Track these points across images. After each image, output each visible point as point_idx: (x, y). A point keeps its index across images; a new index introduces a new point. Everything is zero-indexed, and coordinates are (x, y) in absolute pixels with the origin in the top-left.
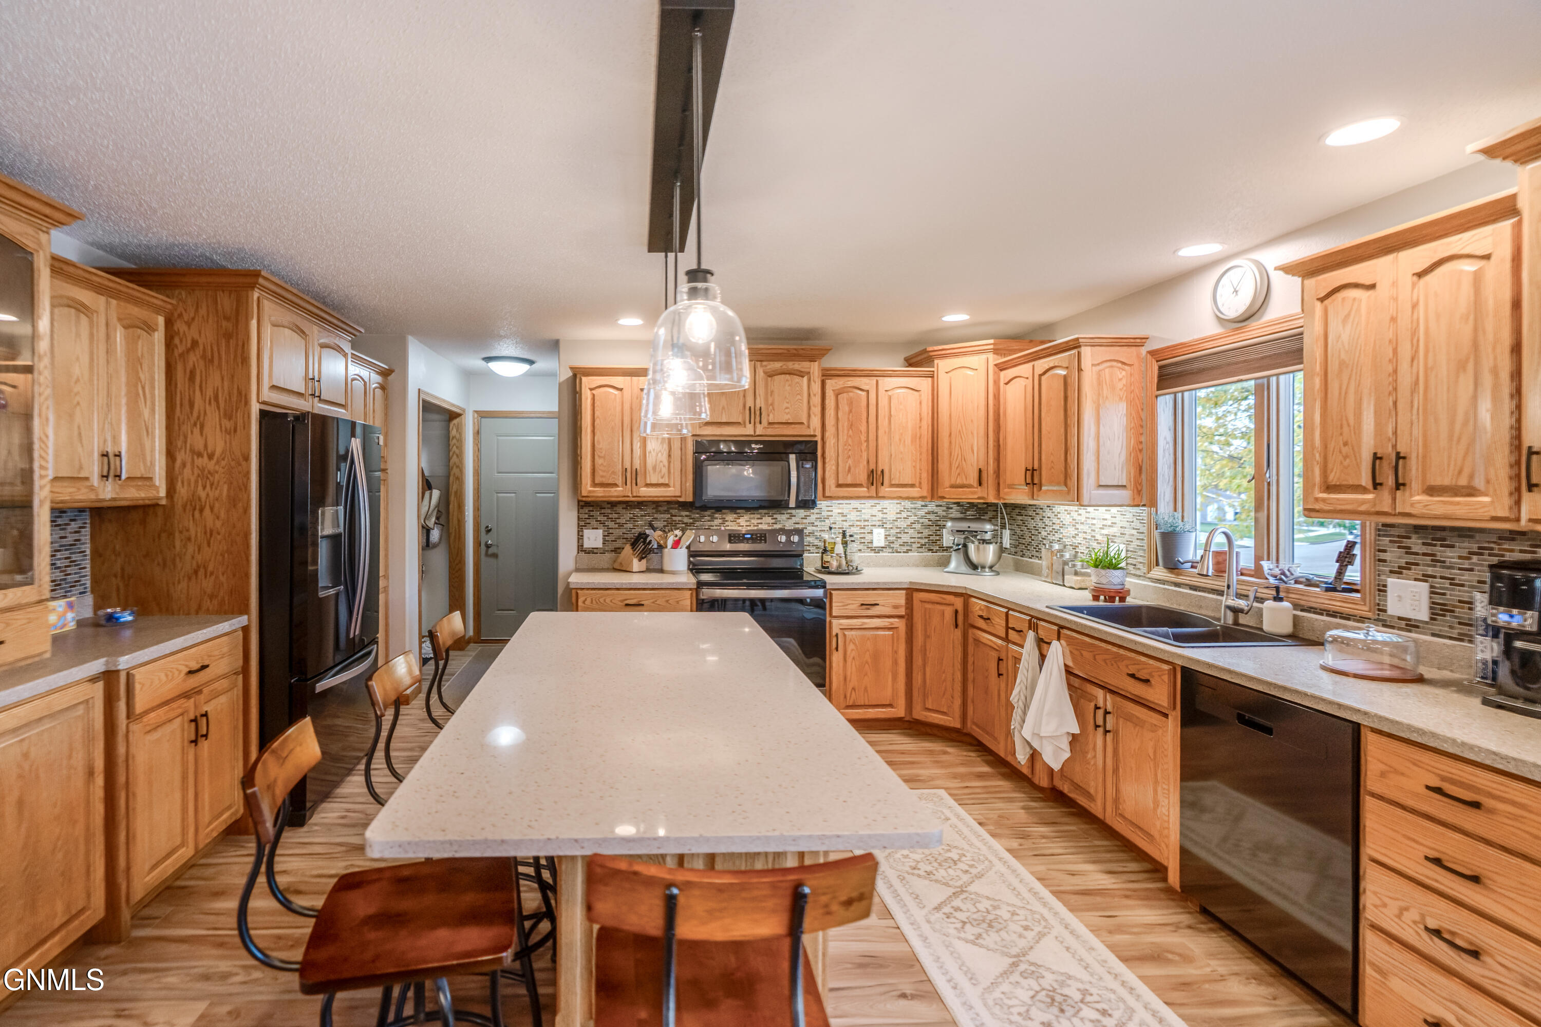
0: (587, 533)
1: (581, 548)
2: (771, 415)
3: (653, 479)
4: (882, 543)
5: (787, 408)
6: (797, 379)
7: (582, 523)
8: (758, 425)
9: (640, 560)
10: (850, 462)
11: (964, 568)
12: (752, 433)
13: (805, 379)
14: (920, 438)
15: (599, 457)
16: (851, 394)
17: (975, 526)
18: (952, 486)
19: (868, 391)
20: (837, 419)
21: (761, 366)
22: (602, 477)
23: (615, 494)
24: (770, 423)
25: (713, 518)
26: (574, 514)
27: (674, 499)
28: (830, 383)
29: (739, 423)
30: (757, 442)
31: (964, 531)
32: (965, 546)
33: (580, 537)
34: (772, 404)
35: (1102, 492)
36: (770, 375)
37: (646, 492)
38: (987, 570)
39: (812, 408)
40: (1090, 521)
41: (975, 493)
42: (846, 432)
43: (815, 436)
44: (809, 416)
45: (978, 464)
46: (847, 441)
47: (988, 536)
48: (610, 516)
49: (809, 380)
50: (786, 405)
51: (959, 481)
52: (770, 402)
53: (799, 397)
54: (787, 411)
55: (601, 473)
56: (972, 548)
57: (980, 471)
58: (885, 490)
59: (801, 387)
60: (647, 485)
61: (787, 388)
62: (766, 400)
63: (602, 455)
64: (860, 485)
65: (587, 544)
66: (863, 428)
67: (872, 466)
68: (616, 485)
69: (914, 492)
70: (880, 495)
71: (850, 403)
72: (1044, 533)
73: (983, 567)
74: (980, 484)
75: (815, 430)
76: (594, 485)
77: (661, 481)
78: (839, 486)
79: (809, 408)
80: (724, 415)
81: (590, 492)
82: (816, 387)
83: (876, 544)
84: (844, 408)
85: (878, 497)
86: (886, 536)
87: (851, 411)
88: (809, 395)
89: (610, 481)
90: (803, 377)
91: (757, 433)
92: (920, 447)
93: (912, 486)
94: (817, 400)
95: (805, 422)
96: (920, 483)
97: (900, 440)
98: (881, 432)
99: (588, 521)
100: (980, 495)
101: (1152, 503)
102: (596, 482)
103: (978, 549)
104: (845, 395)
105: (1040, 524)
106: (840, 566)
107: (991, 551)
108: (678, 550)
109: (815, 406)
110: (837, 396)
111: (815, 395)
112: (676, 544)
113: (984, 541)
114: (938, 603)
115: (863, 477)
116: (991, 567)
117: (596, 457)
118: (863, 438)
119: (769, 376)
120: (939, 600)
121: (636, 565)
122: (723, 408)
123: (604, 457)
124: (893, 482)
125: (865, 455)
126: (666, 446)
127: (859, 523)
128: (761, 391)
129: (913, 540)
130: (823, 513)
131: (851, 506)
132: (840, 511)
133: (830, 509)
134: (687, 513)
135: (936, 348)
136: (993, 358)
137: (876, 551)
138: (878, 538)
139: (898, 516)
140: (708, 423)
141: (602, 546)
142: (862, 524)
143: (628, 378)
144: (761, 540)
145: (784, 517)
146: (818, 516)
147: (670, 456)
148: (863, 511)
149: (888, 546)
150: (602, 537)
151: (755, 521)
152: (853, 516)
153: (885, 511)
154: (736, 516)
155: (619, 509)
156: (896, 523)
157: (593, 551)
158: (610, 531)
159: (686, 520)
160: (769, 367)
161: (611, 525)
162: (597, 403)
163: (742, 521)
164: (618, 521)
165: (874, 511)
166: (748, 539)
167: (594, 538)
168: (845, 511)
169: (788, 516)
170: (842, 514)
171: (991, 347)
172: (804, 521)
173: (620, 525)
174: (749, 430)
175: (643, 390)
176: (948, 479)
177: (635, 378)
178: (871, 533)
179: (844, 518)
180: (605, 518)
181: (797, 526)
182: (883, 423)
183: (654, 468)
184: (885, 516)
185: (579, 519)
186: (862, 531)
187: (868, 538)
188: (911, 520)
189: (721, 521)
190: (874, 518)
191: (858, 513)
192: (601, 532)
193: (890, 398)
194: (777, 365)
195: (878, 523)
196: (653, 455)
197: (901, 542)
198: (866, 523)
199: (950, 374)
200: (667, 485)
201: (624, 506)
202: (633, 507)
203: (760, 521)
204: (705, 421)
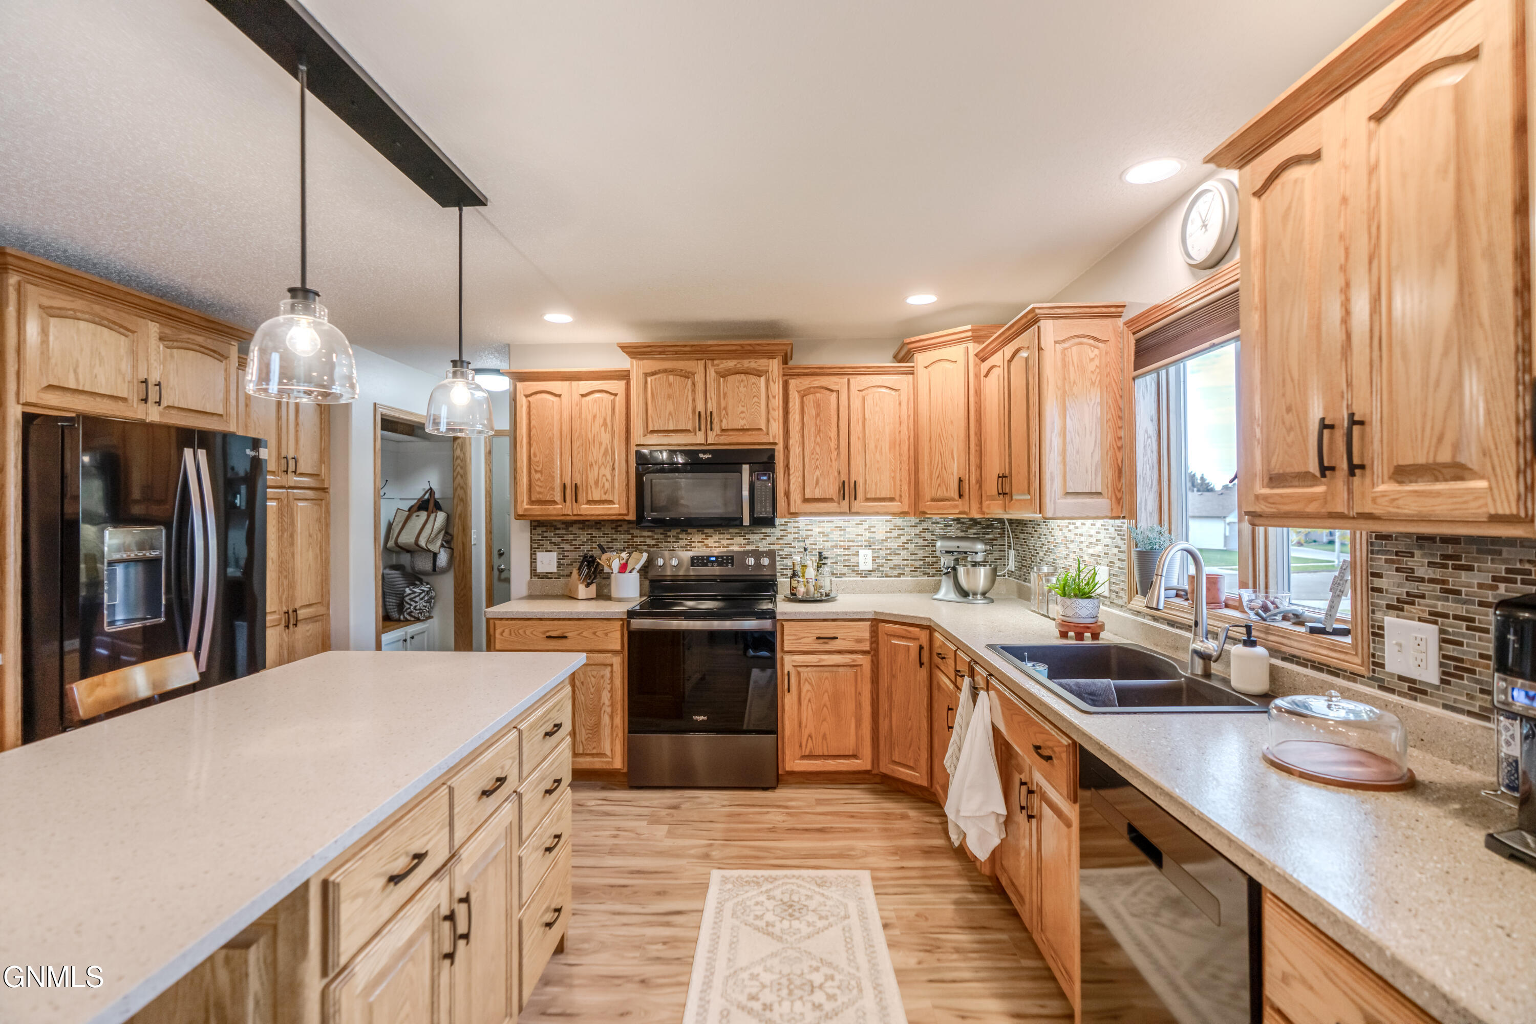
0: (540, 556)
1: (534, 573)
2: (724, 421)
3: (596, 495)
4: (870, 566)
5: (742, 412)
6: (753, 379)
7: (535, 545)
8: (709, 432)
9: (588, 585)
10: (818, 472)
11: (953, 596)
12: (703, 441)
13: (763, 379)
14: (898, 443)
15: (536, 471)
16: (818, 395)
17: (964, 545)
18: (935, 500)
19: (838, 392)
20: (803, 424)
21: (713, 365)
22: (540, 493)
23: (556, 512)
24: (722, 431)
26: (526, 536)
27: (620, 517)
28: (793, 383)
29: (688, 431)
31: (952, 552)
32: (954, 569)
33: (533, 561)
34: (725, 409)
35: (1070, 500)
37: (586, 510)
38: (979, 597)
39: (771, 411)
40: (1079, 539)
41: (958, 507)
42: (813, 438)
43: (775, 444)
44: (768, 421)
45: (958, 473)
46: (814, 448)
47: (979, 558)
48: (565, 537)
49: (767, 381)
50: (741, 409)
51: (940, 494)
52: (722, 406)
53: (756, 399)
54: (742, 415)
55: (538, 489)
56: (961, 570)
57: (959, 480)
58: (858, 505)
59: (759, 388)
60: (589, 502)
61: (743, 389)
62: (718, 403)
63: (539, 468)
64: (830, 500)
65: (540, 569)
66: (833, 434)
67: (844, 477)
68: (556, 503)
69: (895, 506)
70: (853, 510)
71: (818, 405)
72: (1041, 554)
73: (975, 594)
74: (961, 496)
75: (774, 437)
76: (532, 502)
77: (604, 498)
78: (806, 500)
79: (768, 412)
80: (671, 422)
81: (526, 510)
82: (777, 388)
83: (862, 567)
84: (811, 411)
85: (850, 512)
86: (875, 558)
87: (818, 415)
88: (768, 397)
89: (550, 499)
90: (760, 376)
91: (708, 442)
92: (900, 454)
93: (892, 499)
94: (777, 402)
95: (765, 427)
96: (901, 496)
97: (876, 447)
98: (852, 438)
99: (541, 543)
100: (963, 509)
101: (1132, 514)
102: (533, 499)
103: (968, 572)
104: (811, 396)
105: (1039, 544)
106: (807, 592)
107: (981, 576)
108: (627, 575)
109: (774, 409)
110: (802, 397)
111: (774, 397)
112: (624, 569)
113: (975, 564)
114: (903, 637)
115: (832, 490)
116: (983, 594)
118: (833, 445)
119: (723, 376)
120: (904, 633)
121: (583, 591)
122: (670, 414)
123: (540, 472)
124: (868, 496)
125: (835, 464)
126: (609, 458)
127: (842, 544)
128: (712, 393)
129: (905, 563)
130: (802, 533)
131: (834, 525)
132: (821, 530)
133: (810, 527)
134: (650, 534)
135: (913, 339)
136: (974, 348)
137: (865, 574)
138: (865, 560)
139: (888, 535)
140: (653, 432)
141: (555, 570)
142: (847, 544)
143: (568, 383)
144: (727, 564)
145: (757, 537)
146: (795, 536)
147: (613, 469)
148: (848, 530)
149: (877, 569)
150: (555, 560)
151: (725, 542)
152: (836, 536)
153: (873, 529)
154: (704, 536)
155: (574, 529)
156: (886, 544)
157: (546, 576)
158: (566, 554)
159: (649, 541)
160: (721, 366)
161: (566, 547)
162: (533, 411)
163: (711, 542)
164: (574, 542)
165: (860, 530)
166: (712, 562)
167: (548, 561)
168: (827, 530)
169: (762, 536)
170: (823, 534)
171: (970, 334)
172: (781, 541)
173: (577, 548)
174: (699, 438)
175: (583, 396)
176: (928, 491)
177: (574, 383)
178: (857, 554)
179: (825, 538)
180: (560, 540)
181: (772, 547)
182: (856, 428)
183: (597, 483)
184: (873, 535)
185: (532, 541)
186: (847, 552)
187: (854, 560)
188: (903, 539)
189: (687, 542)
190: (860, 538)
191: (842, 532)
192: (554, 554)
193: (864, 399)
194: (731, 364)
195: (865, 544)
196: (596, 468)
197: (891, 564)
198: (851, 544)
199: (929, 369)
200: (611, 502)
201: (581, 526)
202: (590, 527)
203: (730, 542)
204: (651, 428)
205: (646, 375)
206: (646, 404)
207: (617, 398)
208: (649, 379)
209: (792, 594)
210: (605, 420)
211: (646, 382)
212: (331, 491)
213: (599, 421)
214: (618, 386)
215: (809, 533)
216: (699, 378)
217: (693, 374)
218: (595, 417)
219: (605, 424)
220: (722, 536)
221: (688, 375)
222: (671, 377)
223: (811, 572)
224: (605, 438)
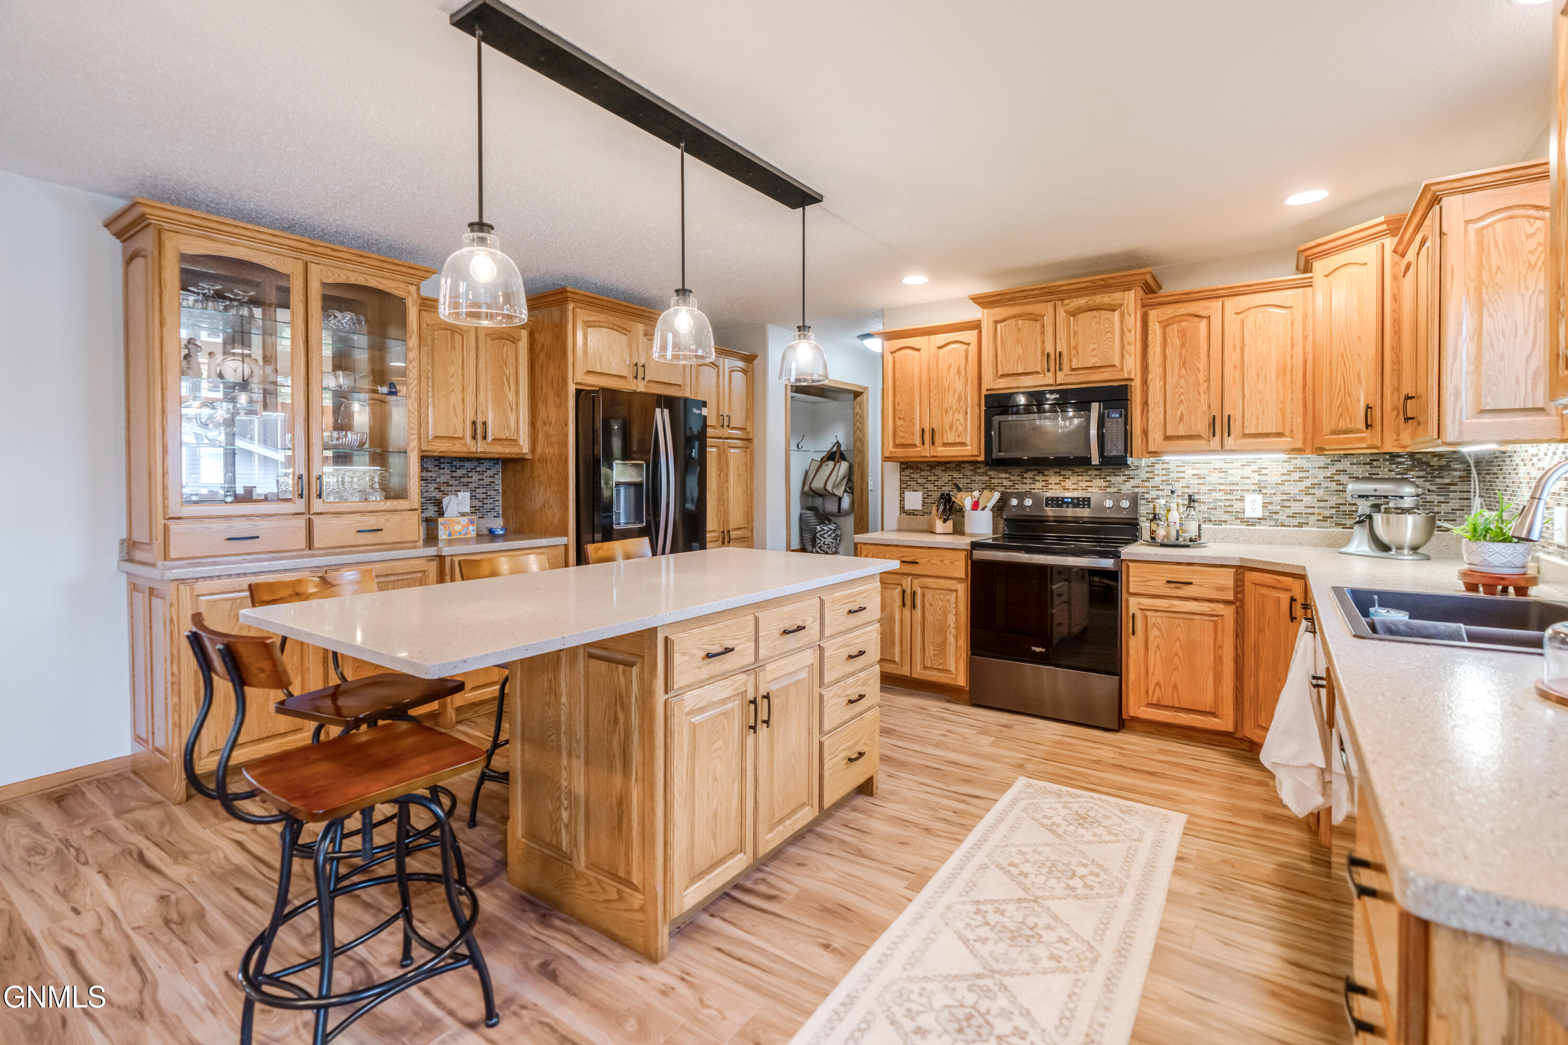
0: (908, 495)
1: (902, 510)
2: (1074, 360)
3: (951, 438)
4: (1259, 513)
5: (1093, 350)
6: (1106, 314)
7: (904, 486)
8: (1059, 373)
9: (945, 521)
10: (1182, 408)
11: (1367, 549)
12: (1052, 382)
13: (1117, 314)
14: (1292, 370)
15: (900, 418)
16: (1184, 324)
18: (1334, 432)
19: (1209, 317)
20: (1165, 356)
21: (1063, 305)
22: (902, 437)
23: (914, 454)
24: (1073, 370)
25: (1034, 481)
26: (897, 477)
27: (973, 459)
28: (1153, 314)
29: (1037, 373)
30: (1052, 392)
31: (1367, 496)
32: (1370, 517)
33: (902, 500)
34: (1075, 348)
35: (1488, 420)
36: (1074, 313)
37: (942, 452)
38: (1406, 551)
39: (1127, 346)
41: (1362, 440)
42: (1176, 371)
43: (1131, 380)
44: (1123, 356)
45: (1366, 399)
46: (1178, 382)
47: (1408, 503)
48: (930, 478)
49: (1122, 315)
50: (1092, 346)
51: (1342, 425)
52: (1073, 344)
53: (1109, 335)
54: (1094, 353)
55: (901, 434)
56: (1378, 518)
57: (1368, 407)
58: (1230, 442)
59: (1112, 324)
60: (944, 445)
61: (1095, 326)
62: (1069, 343)
63: (901, 416)
64: (1199, 437)
65: (908, 507)
66: (1202, 364)
67: (1216, 412)
68: (914, 445)
69: (1285, 442)
70: (1227, 447)
71: (1183, 334)
73: (1400, 548)
74: (1368, 426)
75: (1129, 373)
76: (896, 446)
77: (958, 440)
78: (1167, 438)
79: (1123, 347)
80: (1020, 365)
81: (891, 452)
82: (1133, 321)
83: (1248, 514)
84: (1175, 341)
85: (1222, 449)
86: (1265, 505)
87: (1183, 345)
88: (1122, 331)
89: (909, 442)
90: (1114, 311)
91: (1058, 382)
92: (1292, 382)
93: (1279, 435)
94: (1134, 336)
95: (1117, 363)
96: (1292, 431)
97: (1258, 375)
98: (1228, 369)
99: (909, 483)
100: (1369, 442)
102: (897, 443)
103: (1388, 521)
104: (1175, 326)
106: (1167, 536)
108: (978, 512)
109: (1129, 344)
110: (1164, 329)
111: (1130, 331)
112: (975, 506)
113: (1405, 511)
114: (1273, 588)
115: (1201, 427)
116: (1415, 549)
117: (897, 419)
118: (1202, 377)
119: (1073, 315)
120: (1273, 583)
121: (939, 526)
122: (1019, 357)
123: (903, 419)
124: (1247, 431)
125: (1204, 398)
126: (962, 403)
127: (1222, 487)
128: (1062, 334)
129: (1310, 510)
130: (1172, 475)
131: (1211, 466)
132: (1195, 472)
133: (1181, 469)
134: (1007, 476)
135: (1308, 245)
136: (1390, 243)
137: (1249, 522)
138: (1253, 506)
139: (1285, 478)
140: (1003, 376)
141: (920, 508)
142: (1229, 488)
143: (926, 337)
144: (1084, 505)
145: (1120, 479)
146: (1165, 478)
147: (966, 413)
148: (1230, 472)
149: (1270, 516)
150: (921, 499)
151: (1084, 484)
152: (1215, 478)
153: (1264, 471)
154: (1061, 478)
155: (938, 471)
156: (1282, 488)
157: (912, 513)
158: (930, 493)
159: (1006, 483)
160: (1072, 305)
161: (930, 487)
162: (898, 366)
163: (1068, 484)
164: (937, 483)
165: (1247, 472)
166: (1068, 503)
167: (914, 500)
168: (1202, 472)
169: (1125, 478)
170: (1198, 476)
171: (1384, 227)
172: (1146, 484)
173: (939, 488)
174: (1049, 379)
175: (940, 348)
176: (1327, 425)
177: (932, 337)
178: (1242, 499)
179: (1201, 481)
180: (925, 481)
181: (1136, 490)
182: (1232, 357)
183: (951, 427)
184: (1264, 478)
185: (901, 481)
186: (1228, 497)
187: (1237, 506)
188: (1307, 483)
189: (1044, 484)
190: (1247, 481)
191: (1222, 475)
192: (920, 494)
193: (1243, 322)
194: (1082, 302)
195: (1252, 487)
196: (950, 413)
197: (1289, 512)
198: (1234, 487)
199: (1331, 277)
200: (964, 444)
201: (943, 468)
202: (951, 469)
203: (1089, 484)
204: (1000, 373)
205: (996, 322)
206: (996, 350)
207: (971, 347)
208: (999, 326)
209: (1153, 538)
210: (959, 368)
211: (996, 330)
212: (755, 441)
213: (954, 370)
214: (970, 336)
215: (1181, 475)
216: (1048, 320)
217: (1043, 316)
218: (950, 366)
219: (959, 372)
220: (1080, 478)
221: (1036, 318)
222: (1020, 322)
223: (1175, 516)
224: (959, 385)
